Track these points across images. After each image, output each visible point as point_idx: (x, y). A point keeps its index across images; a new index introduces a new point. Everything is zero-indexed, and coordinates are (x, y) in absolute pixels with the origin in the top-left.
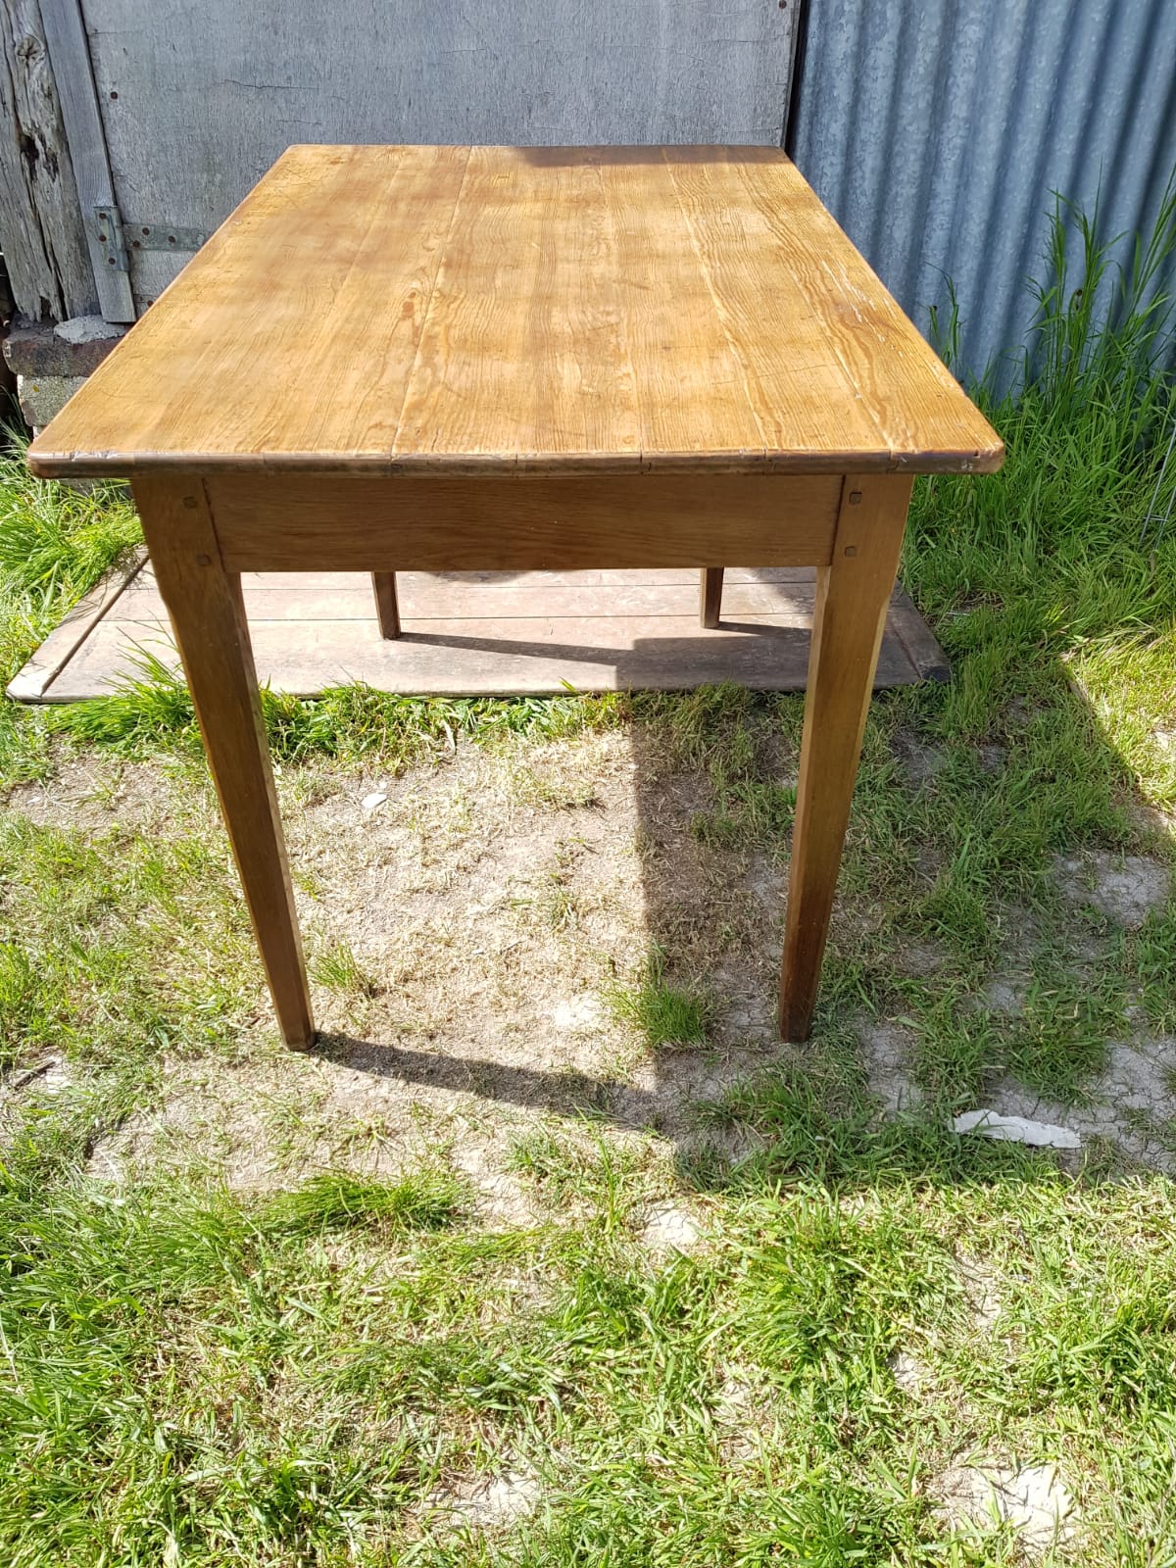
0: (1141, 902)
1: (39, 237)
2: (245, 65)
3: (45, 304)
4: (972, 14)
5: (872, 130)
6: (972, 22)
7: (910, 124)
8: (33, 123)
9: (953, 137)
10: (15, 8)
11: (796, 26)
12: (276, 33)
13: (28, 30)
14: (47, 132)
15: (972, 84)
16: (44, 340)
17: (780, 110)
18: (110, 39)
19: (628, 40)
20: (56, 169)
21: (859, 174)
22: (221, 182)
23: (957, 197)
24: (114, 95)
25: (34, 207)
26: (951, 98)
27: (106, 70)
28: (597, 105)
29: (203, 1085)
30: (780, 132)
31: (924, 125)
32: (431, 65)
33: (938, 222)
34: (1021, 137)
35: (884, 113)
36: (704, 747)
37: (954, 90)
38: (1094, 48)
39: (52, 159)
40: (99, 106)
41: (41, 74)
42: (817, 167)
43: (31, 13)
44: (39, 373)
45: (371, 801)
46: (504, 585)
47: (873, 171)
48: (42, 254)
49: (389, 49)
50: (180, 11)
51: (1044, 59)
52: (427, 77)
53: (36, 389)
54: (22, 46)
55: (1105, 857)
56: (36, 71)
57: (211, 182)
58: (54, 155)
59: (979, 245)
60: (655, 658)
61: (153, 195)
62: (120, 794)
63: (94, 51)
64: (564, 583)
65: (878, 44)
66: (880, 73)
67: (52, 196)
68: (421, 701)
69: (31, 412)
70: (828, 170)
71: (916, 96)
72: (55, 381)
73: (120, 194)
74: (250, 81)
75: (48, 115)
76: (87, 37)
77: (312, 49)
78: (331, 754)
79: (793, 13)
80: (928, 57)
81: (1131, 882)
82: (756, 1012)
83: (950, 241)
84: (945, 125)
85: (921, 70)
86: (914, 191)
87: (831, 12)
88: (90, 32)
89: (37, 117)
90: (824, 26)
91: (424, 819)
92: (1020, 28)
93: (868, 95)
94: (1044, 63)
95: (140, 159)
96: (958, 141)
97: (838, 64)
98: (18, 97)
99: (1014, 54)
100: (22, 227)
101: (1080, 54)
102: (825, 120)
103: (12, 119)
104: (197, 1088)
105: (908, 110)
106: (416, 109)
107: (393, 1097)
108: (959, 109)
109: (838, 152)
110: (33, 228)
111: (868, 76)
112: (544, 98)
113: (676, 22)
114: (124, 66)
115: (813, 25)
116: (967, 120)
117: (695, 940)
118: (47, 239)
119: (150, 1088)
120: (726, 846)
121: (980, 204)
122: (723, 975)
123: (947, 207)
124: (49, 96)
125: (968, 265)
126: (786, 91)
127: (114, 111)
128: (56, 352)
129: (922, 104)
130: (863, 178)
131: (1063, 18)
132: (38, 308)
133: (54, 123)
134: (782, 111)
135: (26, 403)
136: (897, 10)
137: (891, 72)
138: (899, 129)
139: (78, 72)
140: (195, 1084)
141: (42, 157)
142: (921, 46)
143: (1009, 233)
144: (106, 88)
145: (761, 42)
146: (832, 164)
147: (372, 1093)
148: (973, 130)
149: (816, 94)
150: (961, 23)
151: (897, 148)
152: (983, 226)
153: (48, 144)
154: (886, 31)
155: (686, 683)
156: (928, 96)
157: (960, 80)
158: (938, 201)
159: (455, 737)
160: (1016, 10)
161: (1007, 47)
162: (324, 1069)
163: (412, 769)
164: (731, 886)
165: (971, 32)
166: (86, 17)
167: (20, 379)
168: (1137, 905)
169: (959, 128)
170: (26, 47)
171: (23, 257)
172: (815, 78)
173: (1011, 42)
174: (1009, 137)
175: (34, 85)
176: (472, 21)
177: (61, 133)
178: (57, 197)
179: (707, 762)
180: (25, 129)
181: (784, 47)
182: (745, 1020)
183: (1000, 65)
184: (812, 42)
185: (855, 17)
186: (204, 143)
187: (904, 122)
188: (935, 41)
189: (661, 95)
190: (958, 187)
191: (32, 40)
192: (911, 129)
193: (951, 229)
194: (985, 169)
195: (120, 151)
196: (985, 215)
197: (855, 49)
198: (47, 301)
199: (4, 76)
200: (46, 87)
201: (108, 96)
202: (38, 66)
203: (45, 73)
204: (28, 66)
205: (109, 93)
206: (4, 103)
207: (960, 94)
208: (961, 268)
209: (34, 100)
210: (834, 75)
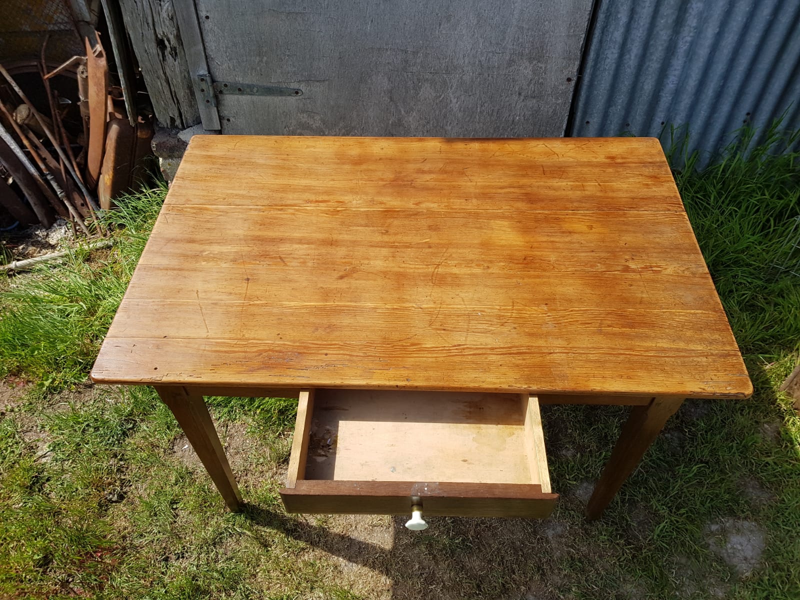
0: (749, 557)
1: (168, 88)
2: (280, 1)
3: (172, 120)
5: (639, 34)
7: (662, 30)
8: (164, 33)
9: (687, 35)
14: (171, 37)
15: (701, 9)
16: (174, 141)
17: (585, 24)
20: (176, 54)
21: (628, 56)
22: (266, 61)
23: (684, 67)
24: (207, 17)
25: (165, 74)
26: (687, 15)
27: (203, 5)
28: (479, 21)
30: (584, 35)
31: (669, 32)
33: (671, 80)
34: (726, 35)
35: (647, 26)
37: (690, 11)
39: (174, 49)
40: (199, 23)
41: (168, 9)
42: (603, 53)
44: (170, 157)
47: (636, 56)
48: (170, 96)
52: (382, 7)
53: (169, 165)
55: (731, 521)
56: (165, 8)
57: (261, 61)
58: (175, 48)
59: (694, 90)
61: (229, 68)
66: (647, 5)
67: (175, 69)
69: (166, 174)
70: (610, 56)
71: (667, 16)
73: (212, 67)
74: (282, 10)
75: (171, 29)
81: (743, 540)
83: (676, 90)
84: (682, 29)
86: (659, 66)
89: (166, 30)
93: (638, 16)
95: (222, 49)
96: (689, 39)
98: (156, 20)
100: (159, 84)
102: (611, 30)
103: (153, 31)
105: (661, 22)
106: (376, 23)
108: (692, 21)
109: (617, 46)
110: (165, 84)
111: (640, 6)
112: (448, 19)
114: (213, 3)
116: (695, 28)
118: (173, 90)
121: (697, 70)
123: (677, 73)
124: (172, 19)
125: (686, 101)
126: (590, 14)
127: (207, 25)
128: (180, 148)
129: (670, 21)
130: (630, 58)
132: (169, 122)
133: (175, 32)
134: (586, 25)
135: (164, 171)
137: (653, 4)
138: (655, 32)
139: (188, 7)
141: (169, 49)
143: (712, 83)
144: (203, 14)
146: (612, 53)
148: (699, 32)
149: (607, 17)
151: (652, 42)
153: (172, 43)
156: (674, 17)
157: (694, 6)
158: (672, 68)
167: (161, 159)
168: (746, 559)
169: (690, 32)
171: (160, 98)
172: (608, 9)
174: (719, 36)
175: (164, 14)
177: (178, 37)
178: (177, 70)
180: (159, 36)
186: (257, 41)
187: (658, 29)
189: (516, 16)
190: (685, 62)
192: (662, 33)
193: (678, 84)
194: (703, 52)
195: (211, 45)
196: (699, 76)
198: (174, 118)
199: (148, 11)
200: (170, 15)
201: (204, 18)
202: (167, 5)
203: (170, 8)
204: (160, 5)
205: (204, 17)
206: (148, 24)
207: (693, 13)
208: (681, 102)
209: (164, 22)
210: (619, 5)
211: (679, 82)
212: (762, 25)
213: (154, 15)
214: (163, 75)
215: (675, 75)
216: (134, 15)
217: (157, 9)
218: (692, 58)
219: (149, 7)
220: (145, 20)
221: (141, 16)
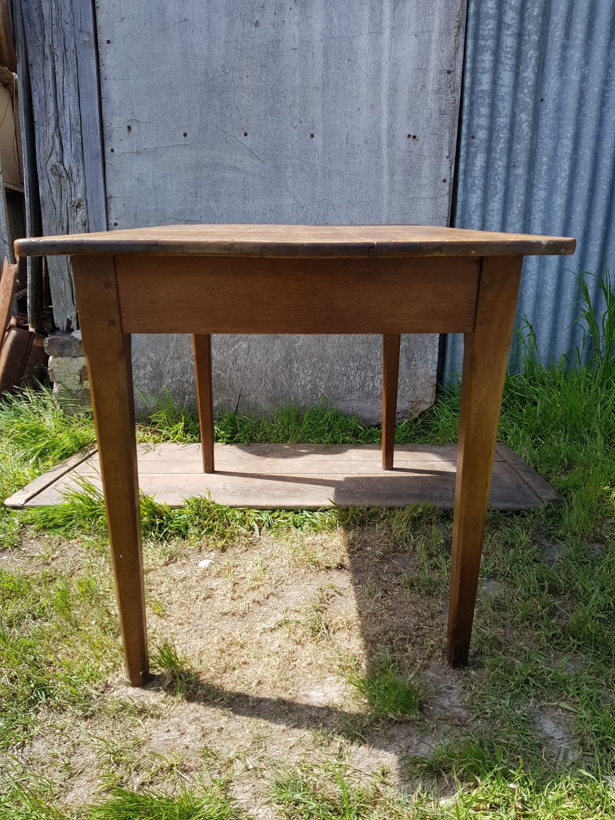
1: (70, 289)
2: (180, 211)
3: (69, 322)
4: (541, 186)
6: (541, 189)
10: (75, 185)
11: (451, 191)
12: (196, 196)
13: (79, 196)
15: (543, 218)
16: (66, 338)
18: (117, 200)
19: (367, 198)
23: (539, 272)
24: (116, 225)
26: (532, 225)
27: (113, 212)
29: (62, 730)
32: (270, 211)
33: (530, 284)
36: (412, 537)
37: (534, 221)
38: (605, 201)
41: (82, 215)
43: (82, 188)
44: (61, 355)
45: (204, 564)
46: (295, 459)
48: (71, 298)
49: (251, 203)
50: (152, 187)
51: (579, 206)
52: (268, 216)
53: (58, 363)
54: (75, 203)
56: (80, 213)
59: (553, 296)
60: (382, 492)
62: (55, 556)
63: (108, 205)
64: (329, 459)
65: (493, 199)
66: (495, 213)
68: (241, 511)
69: (53, 375)
71: (514, 224)
72: (68, 359)
74: (182, 218)
76: (106, 199)
77: (213, 204)
78: (184, 537)
79: (450, 184)
80: (519, 205)
82: (454, 699)
83: (537, 294)
85: (516, 211)
87: (469, 185)
88: (108, 196)
90: (466, 191)
91: (235, 573)
92: (565, 191)
93: (489, 223)
94: (579, 208)
97: (473, 208)
98: (70, 224)
99: (564, 204)
100: (63, 285)
101: (598, 204)
104: (58, 731)
107: (192, 745)
108: (537, 229)
110: (68, 285)
111: (489, 214)
113: (392, 190)
114: (122, 211)
115: (460, 190)
117: (410, 650)
119: (25, 729)
120: (429, 593)
121: (552, 276)
122: (430, 673)
123: (534, 277)
124: (85, 224)
125: (548, 305)
126: (447, 220)
128: (71, 344)
129: (518, 227)
131: (587, 187)
132: (65, 324)
135: (51, 370)
136: (502, 183)
137: (501, 212)
139: (100, 213)
140: (57, 728)
142: (515, 200)
143: (569, 290)
144: (112, 221)
145: (434, 198)
147: (179, 741)
150: (535, 190)
152: (554, 287)
154: (498, 193)
155: (401, 503)
156: (521, 223)
157: (537, 216)
158: (529, 274)
159: (260, 532)
160: (563, 184)
161: (559, 201)
162: (147, 723)
163: (232, 547)
164: (433, 617)
165: (540, 194)
166: (107, 191)
167: (51, 358)
170: (77, 203)
171: (61, 300)
172: (462, 215)
173: (562, 198)
175: (79, 220)
176: (292, 191)
179: (415, 546)
181: (446, 200)
182: (446, 703)
183: (557, 209)
184: (460, 198)
185: (481, 186)
188: (522, 198)
190: (539, 267)
191: (80, 200)
193: (537, 288)
196: (555, 281)
197: (482, 201)
198: (71, 321)
199: (65, 216)
200: (84, 220)
201: (113, 225)
202: (82, 211)
203: (84, 214)
204: (76, 211)
205: (113, 223)
206: (63, 228)
207: (537, 222)
208: (544, 307)
209: (77, 226)
210: (471, 214)
211: (538, 286)
212: (599, 234)
213: (70, 220)
214: (67, 276)
215: (532, 280)
216: (52, 219)
217: (73, 215)
218: (544, 265)
219: (66, 212)
220: (60, 224)
221: (58, 220)
